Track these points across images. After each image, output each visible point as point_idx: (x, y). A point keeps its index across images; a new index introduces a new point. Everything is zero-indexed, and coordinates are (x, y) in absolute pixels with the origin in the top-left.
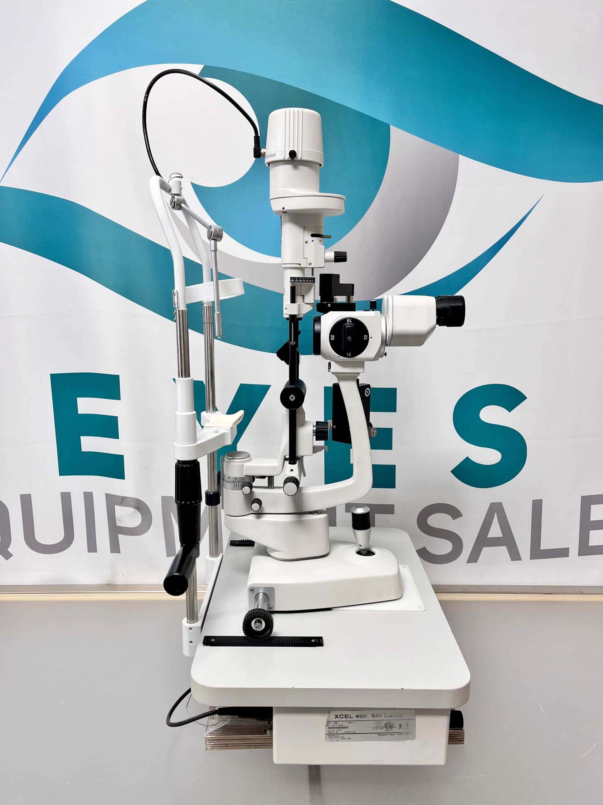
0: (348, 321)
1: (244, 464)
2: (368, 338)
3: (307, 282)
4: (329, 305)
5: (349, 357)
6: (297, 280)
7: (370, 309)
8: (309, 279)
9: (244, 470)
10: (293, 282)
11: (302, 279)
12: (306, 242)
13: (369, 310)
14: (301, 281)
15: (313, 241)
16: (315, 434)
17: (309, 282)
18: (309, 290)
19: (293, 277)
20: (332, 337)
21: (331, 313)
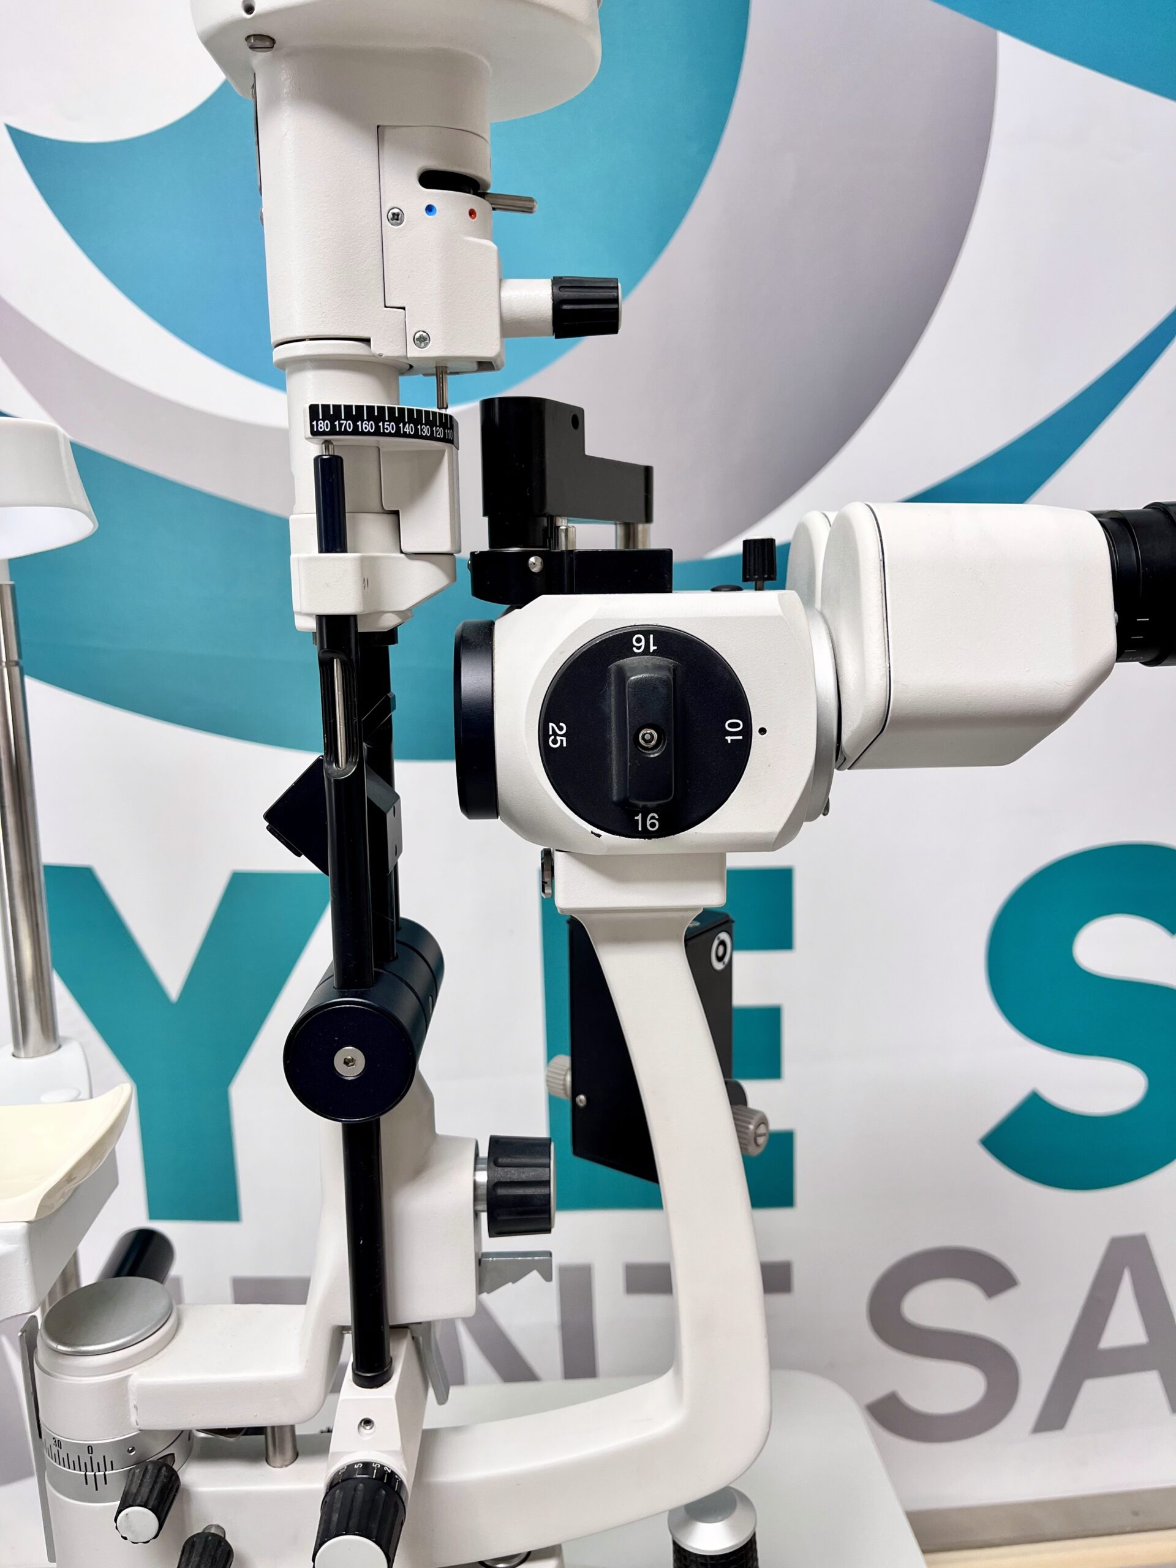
0: (639, 644)
1: (128, 1377)
2: (747, 732)
3: (405, 435)
4: (532, 559)
5: (646, 834)
6: (348, 425)
7: (745, 580)
8: (416, 417)
9: (132, 1405)
10: (324, 433)
11: (376, 415)
12: (396, 218)
13: (740, 583)
14: (367, 426)
15: (430, 209)
16: (483, 1206)
17: (416, 436)
18: (423, 482)
19: (326, 407)
20: (555, 734)
21: (545, 601)
